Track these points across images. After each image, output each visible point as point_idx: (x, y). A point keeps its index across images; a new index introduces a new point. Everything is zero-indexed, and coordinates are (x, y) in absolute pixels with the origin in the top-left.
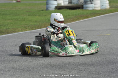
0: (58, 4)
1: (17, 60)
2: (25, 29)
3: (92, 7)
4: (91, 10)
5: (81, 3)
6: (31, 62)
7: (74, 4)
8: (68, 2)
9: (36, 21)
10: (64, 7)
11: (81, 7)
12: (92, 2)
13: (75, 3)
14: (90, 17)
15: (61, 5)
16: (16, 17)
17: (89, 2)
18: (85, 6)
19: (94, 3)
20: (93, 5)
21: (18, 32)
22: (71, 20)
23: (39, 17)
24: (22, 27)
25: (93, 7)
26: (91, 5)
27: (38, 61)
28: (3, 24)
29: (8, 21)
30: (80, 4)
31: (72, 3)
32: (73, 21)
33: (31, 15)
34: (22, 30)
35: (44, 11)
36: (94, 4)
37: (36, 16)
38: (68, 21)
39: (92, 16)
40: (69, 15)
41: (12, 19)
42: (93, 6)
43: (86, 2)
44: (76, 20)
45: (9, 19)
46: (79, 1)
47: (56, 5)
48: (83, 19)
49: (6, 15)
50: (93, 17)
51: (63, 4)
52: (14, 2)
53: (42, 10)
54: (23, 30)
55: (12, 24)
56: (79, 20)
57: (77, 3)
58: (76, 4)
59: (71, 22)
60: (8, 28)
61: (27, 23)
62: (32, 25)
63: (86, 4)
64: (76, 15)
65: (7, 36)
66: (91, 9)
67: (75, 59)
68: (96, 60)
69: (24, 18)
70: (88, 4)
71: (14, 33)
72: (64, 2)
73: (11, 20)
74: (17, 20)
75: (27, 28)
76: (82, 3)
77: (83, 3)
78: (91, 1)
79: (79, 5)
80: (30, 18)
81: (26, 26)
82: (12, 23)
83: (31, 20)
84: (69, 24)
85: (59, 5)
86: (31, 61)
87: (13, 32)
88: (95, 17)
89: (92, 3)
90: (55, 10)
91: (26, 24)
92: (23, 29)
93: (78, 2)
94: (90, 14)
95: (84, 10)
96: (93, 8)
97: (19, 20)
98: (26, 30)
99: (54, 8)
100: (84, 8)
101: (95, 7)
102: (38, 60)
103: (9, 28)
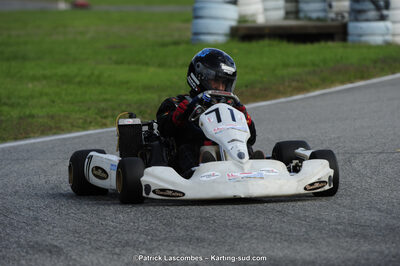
0: (242, 19)
1: (56, 246)
2: (99, 119)
3: (383, 35)
4: (378, 47)
5: (337, 14)
6: (115, 257)
7: (310, 19)
8: (286, 8)
9: (147, 88)
10: (267, 31)
11: (335, 32)
12: (385, 12)
13: (314, 15)
14: (374, 76)
15: (254, 21)
16: (62, 70)
17: (373, 14)
18: (353, 27)
19: (391, 17)
20: (388, 24)
21: (70, 132)
22: (294, 84)
23: (161, 71)
24: (89, 109)
25: (387, 34)
26: (381, 24)
27: (144, 252)
28: (9, 98)
29: (30, 85)
30: (333, 20)
31: (302, 15)
32: (301, 89)
33: (129, 63)
34: (85, 121)
35: (181, 48)
36: (394, 22)
37: (147, 64)
38: (281, 88)
39: (382, 72)
40: (286, 66)
41: (45, 77)
42: (388, 29)
43: (357, 14)
44: (316, 87)
45: (34, 78)
46: (330, 6)
47: (234, 23)
48: (343, 83)
49: (24, 58)
50: (387, 74)
51: (261, 20)
52: (63, 6)
53: (176, 43)
54: (91, 122)
55: (45, 100)
56: (330, 87)
57: (321, 15)
58: (318, 19)
59: (291, 95)
60: (28, 113)
61: (108, 97)
62: (130, 105)
63: (357, 20)
64: (314, 64)
65: (21, 145)
66: (378, 40)
67: (298, 248)
68: (387, 252)
69: (96, 72)
70: (367, 20)
71: (55, 134)
72: (266, 10)
73: (44, 82)
74: (67, 80)
75: (105, 117)
76: (343, 17)
77: (346, 15)
78: (378, 8)
79: (329, 23)
80: (122, 73)
81: (103, 105)
82: (47, 94)
83: (127, 83)
84: (283, 100)
85: (246, 21)
86: (117, 250)
87: (50, 129)
88: (393, 73)
89: (383, 18)
90: (227, 43)
91: (105, 100)
92: (89, 120)
93: (325, 11)
94: (375, 62)
95: (349, 44)
96: (389, 38)
97: (78, 79)
98: (104, 125)
99: (226, 35)
100: (350, 38)
101: (394, 35)
102: (146, 250)
103: (35, 112)
